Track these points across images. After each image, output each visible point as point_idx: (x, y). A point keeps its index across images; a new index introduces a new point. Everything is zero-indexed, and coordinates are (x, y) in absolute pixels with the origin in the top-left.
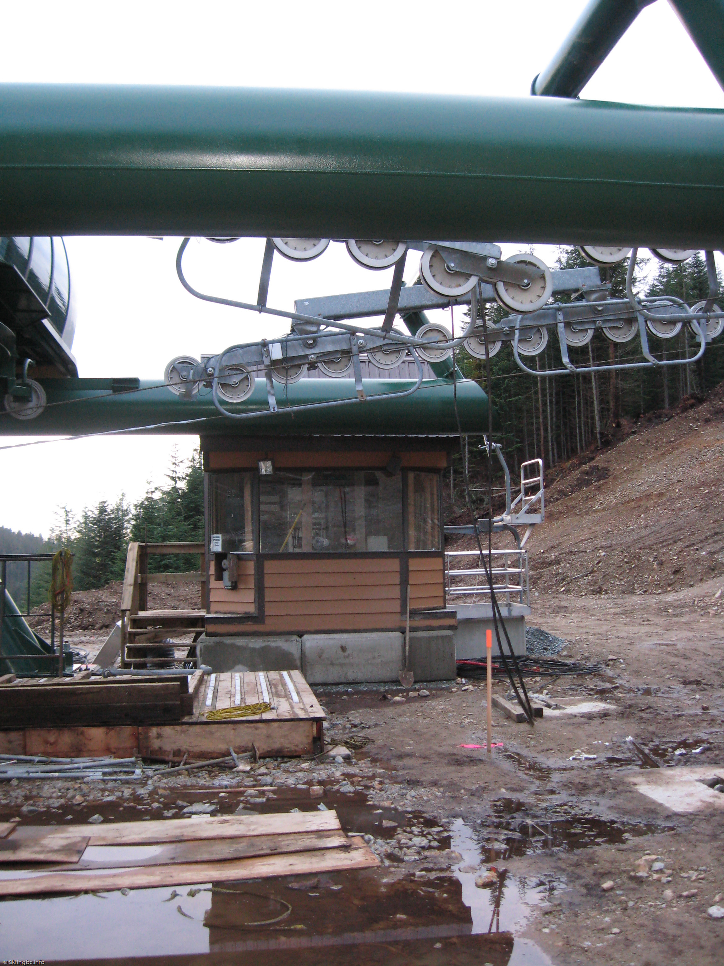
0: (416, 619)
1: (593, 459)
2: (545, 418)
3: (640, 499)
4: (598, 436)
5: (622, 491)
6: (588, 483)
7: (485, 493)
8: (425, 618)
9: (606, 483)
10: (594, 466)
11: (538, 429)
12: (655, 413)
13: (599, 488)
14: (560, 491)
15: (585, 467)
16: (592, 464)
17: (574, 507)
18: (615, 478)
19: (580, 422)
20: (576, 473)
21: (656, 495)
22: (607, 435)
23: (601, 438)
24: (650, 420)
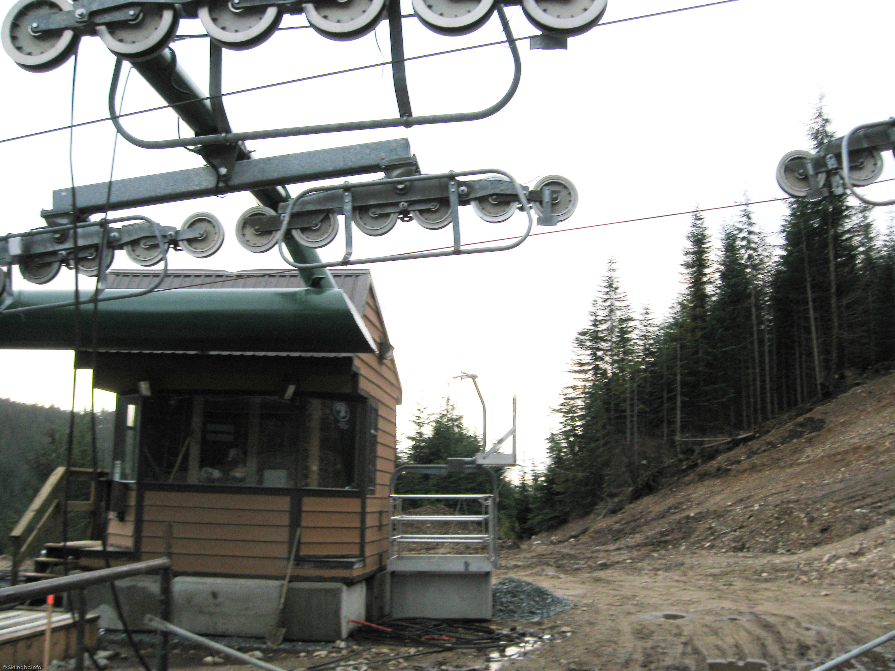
0: (306, 567)
1: (810, 410)
2: (763, 369)
3: (847, 452)
4: (819, 387)
5: (833, 443)
6: (800, 435)
7: (695, 443)
8: (316, 567)
9: (818, 435)
10: (809, 418)
11: (754, 380)
12: (883, 365)
13: (810, 441)
14: (769, 443)
15: (800, 419)
16: (808, 415)
17: (779, 460)
18: (829, 430)
19: (801, 372)
20: (790, 426)
21: (864, 448)
22: (828, 387)
23: (822, 389)
24: (877, 372)
